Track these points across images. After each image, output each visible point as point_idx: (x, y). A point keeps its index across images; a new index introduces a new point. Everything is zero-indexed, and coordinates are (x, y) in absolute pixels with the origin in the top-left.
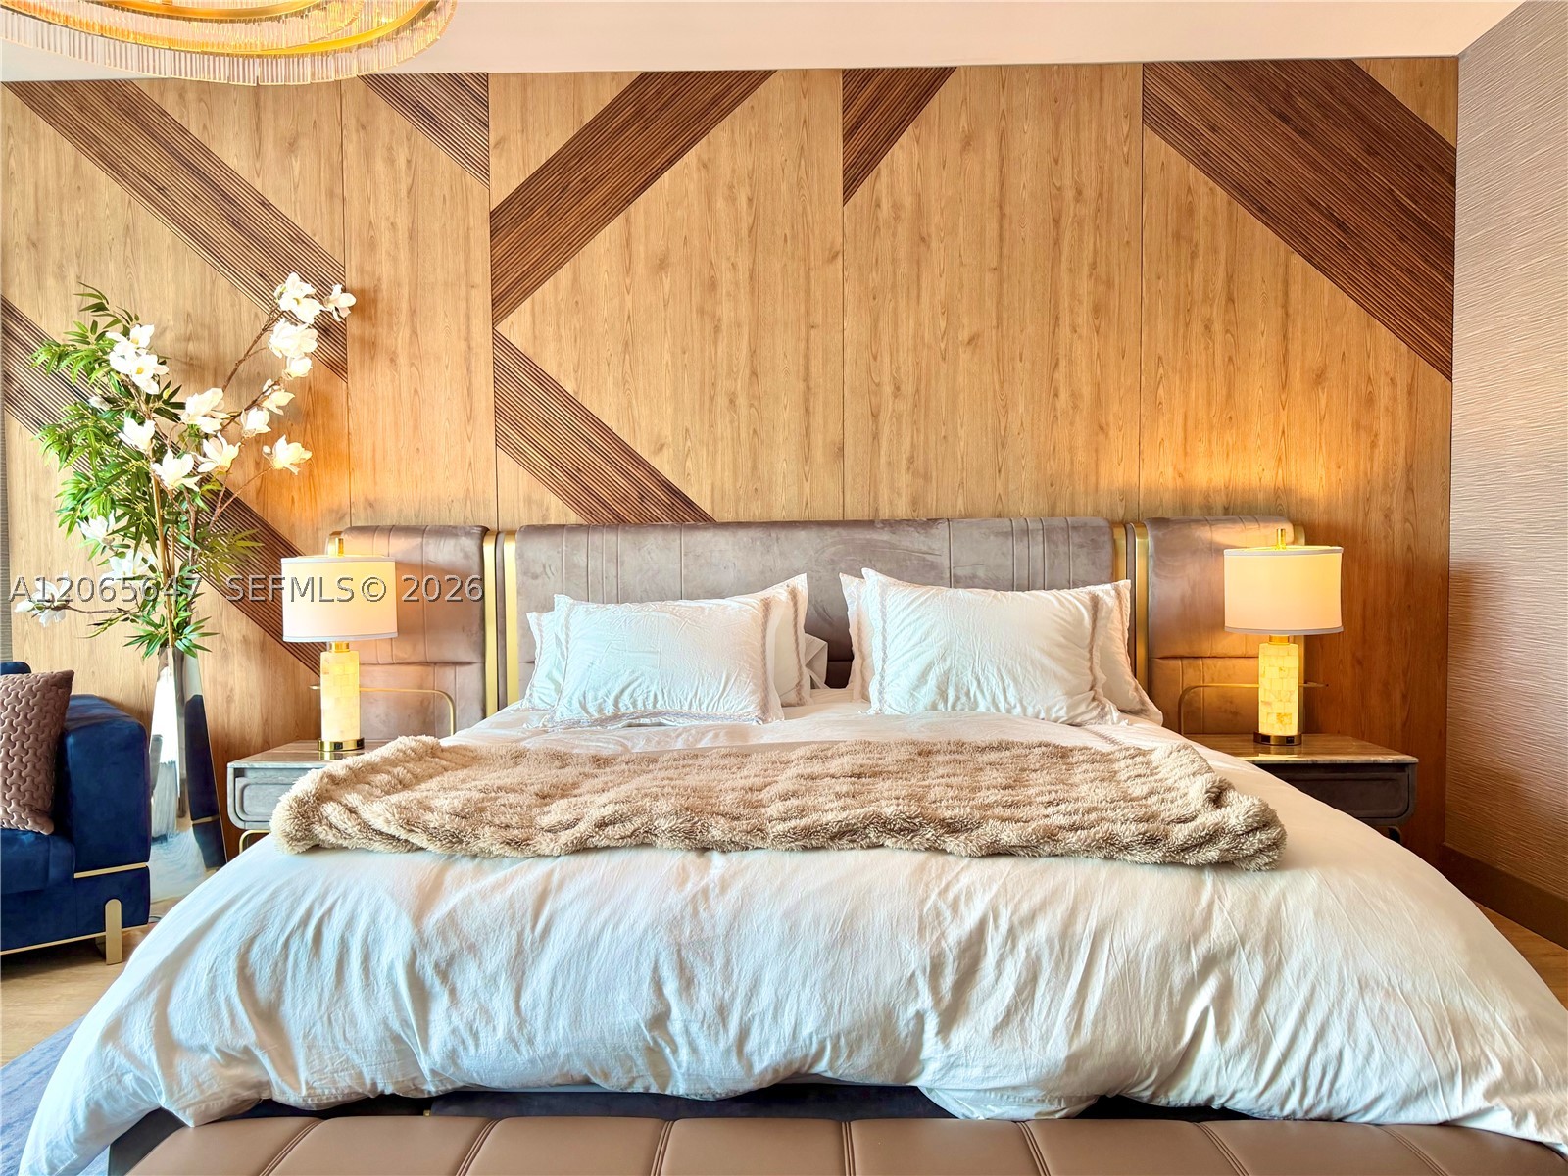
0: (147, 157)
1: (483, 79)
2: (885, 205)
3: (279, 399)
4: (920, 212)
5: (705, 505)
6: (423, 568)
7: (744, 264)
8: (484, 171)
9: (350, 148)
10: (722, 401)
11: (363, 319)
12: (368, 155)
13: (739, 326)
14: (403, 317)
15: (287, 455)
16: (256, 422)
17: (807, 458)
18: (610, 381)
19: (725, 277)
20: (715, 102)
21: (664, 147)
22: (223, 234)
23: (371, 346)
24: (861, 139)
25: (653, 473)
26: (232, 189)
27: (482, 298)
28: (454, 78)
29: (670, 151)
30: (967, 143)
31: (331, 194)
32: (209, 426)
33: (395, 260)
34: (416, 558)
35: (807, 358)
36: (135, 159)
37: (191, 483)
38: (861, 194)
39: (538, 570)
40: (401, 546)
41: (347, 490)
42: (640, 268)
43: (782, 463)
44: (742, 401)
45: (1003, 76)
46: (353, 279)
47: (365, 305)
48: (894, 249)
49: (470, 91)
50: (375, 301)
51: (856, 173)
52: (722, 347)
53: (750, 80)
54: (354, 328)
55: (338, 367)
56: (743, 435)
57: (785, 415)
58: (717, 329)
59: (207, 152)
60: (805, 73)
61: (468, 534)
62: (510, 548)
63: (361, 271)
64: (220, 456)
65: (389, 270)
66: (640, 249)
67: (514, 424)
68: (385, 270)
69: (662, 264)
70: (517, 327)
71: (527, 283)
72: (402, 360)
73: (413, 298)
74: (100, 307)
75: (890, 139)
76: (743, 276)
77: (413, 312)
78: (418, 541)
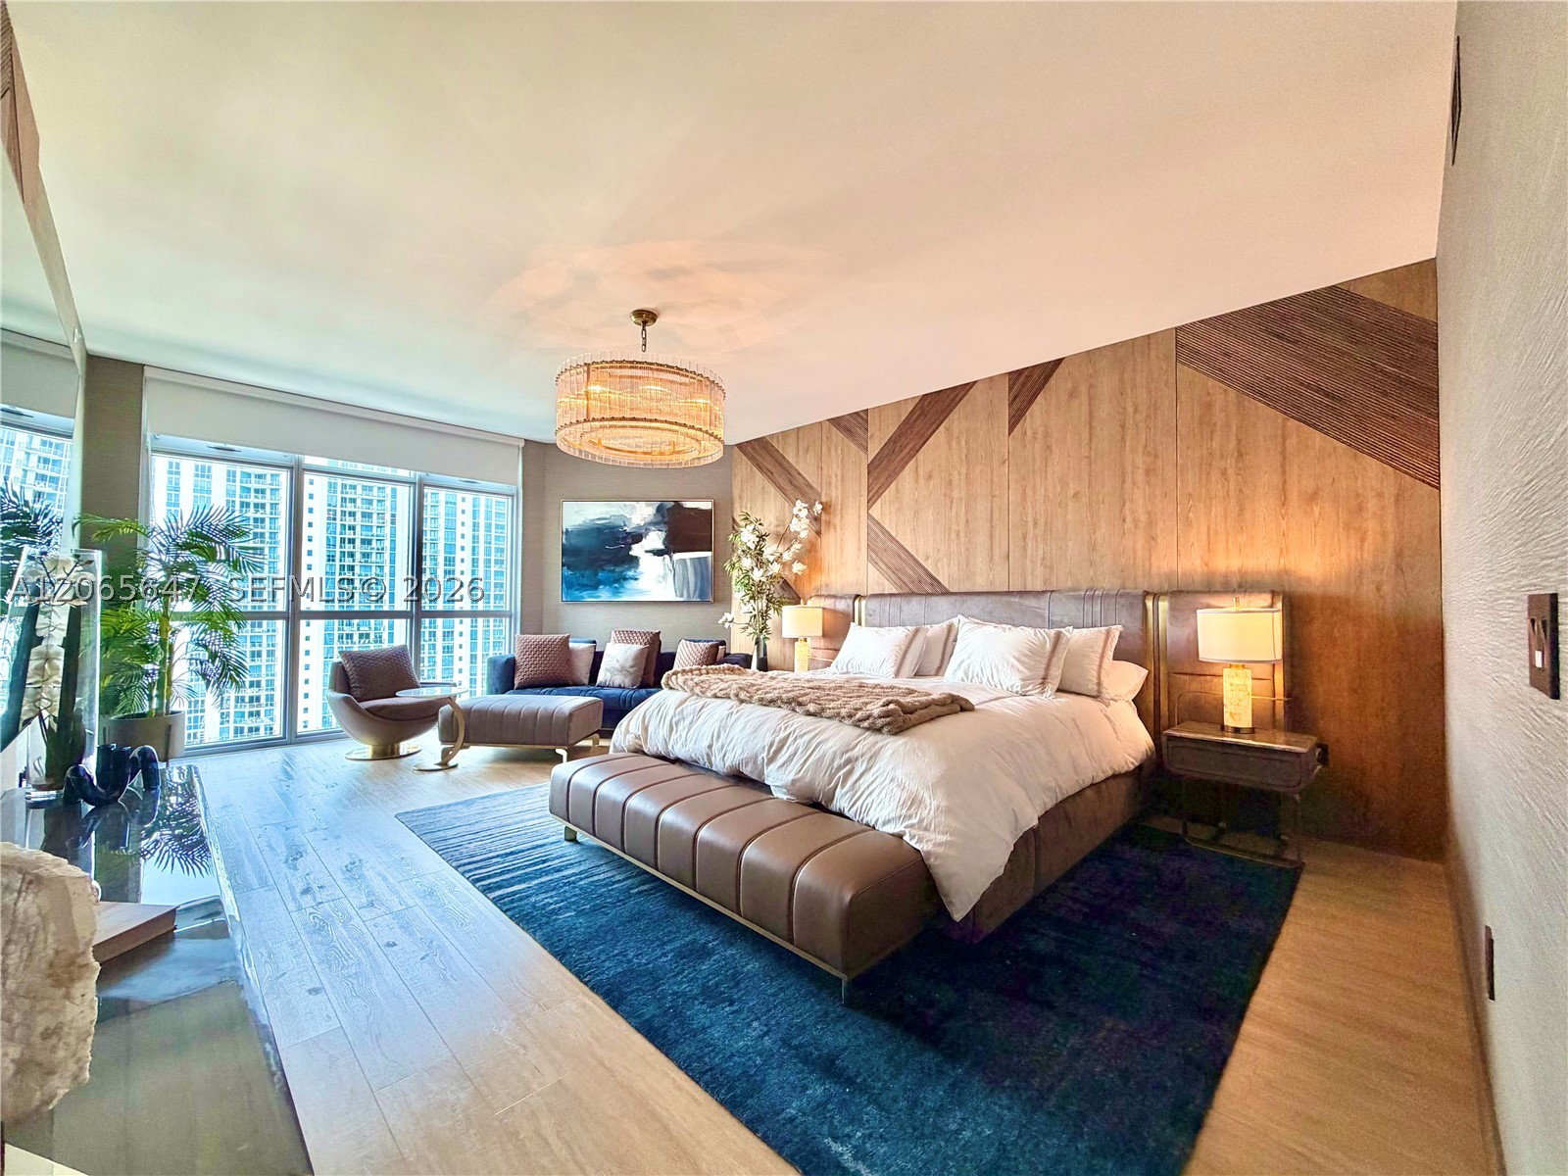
0: (769, 464)
1: (866, 411)
2: (1029, 433)
3: (797, 546)
4: (1046, 434)
5: (945, 584)
6: (834, 611)
7: (964, 470)
8: (866, 449)
9: (824, 449)
10: (953, 535)
11: (826, 513)
12: (829, 450)
13: (961, 500)
14: (838, 512)
15: (797, 567)
16: (787, 557)
17: (991, 559)
18: (908, 530)
19: (956, 479)
20: (953, 400)
21: (932, 425)
22: (787, 487)
23: (828, 523)
24: (1016, 405)
25: (926, 570)
26: (790, 470)
27: (864, 500)
28: (856, 413)
29: (935, 426)
30: (1073, 394)
31: (818, 467)
32: (771, 559)
33: (837, 488)
34: (832, 607)
35: (992, 511)
36: (766, 464)
37: (764, 579)
38: (1018, 427)
39: (872, 612)
40: (828, 603)
41: (820, 580)
42: (922, 481)
43: (980, 562)
44: (962, 535)
45: (1090, 355)
46: (824, 499)
47: (826, 508)
48: (1033, 454)
49: (862, 418)
50: (830, 506)
51: (1014, 422)
52: (954, 510)
53: (967, 387)
54: (823, 518)
55: (819, 533)
56: (963, 551)
57: (982, 539)
58: (952, 502)
59: (784, 458)
60: (991, 379)
61: (850, 598)
62: (863, 602)
63: (826, 495)
64: (775, 568)
65: (834, 494)
66: (921, 473)
67: (874, 551)
68: (834, 493)
69: (930, 477)
70: (875, 511)
71: (881, 491)
72: (838, 528)
73: (842, 504)
74: (747, 519)
75: (1031, 402)
76: (963, 477)
77: (842, 509)
78: (833, 600)
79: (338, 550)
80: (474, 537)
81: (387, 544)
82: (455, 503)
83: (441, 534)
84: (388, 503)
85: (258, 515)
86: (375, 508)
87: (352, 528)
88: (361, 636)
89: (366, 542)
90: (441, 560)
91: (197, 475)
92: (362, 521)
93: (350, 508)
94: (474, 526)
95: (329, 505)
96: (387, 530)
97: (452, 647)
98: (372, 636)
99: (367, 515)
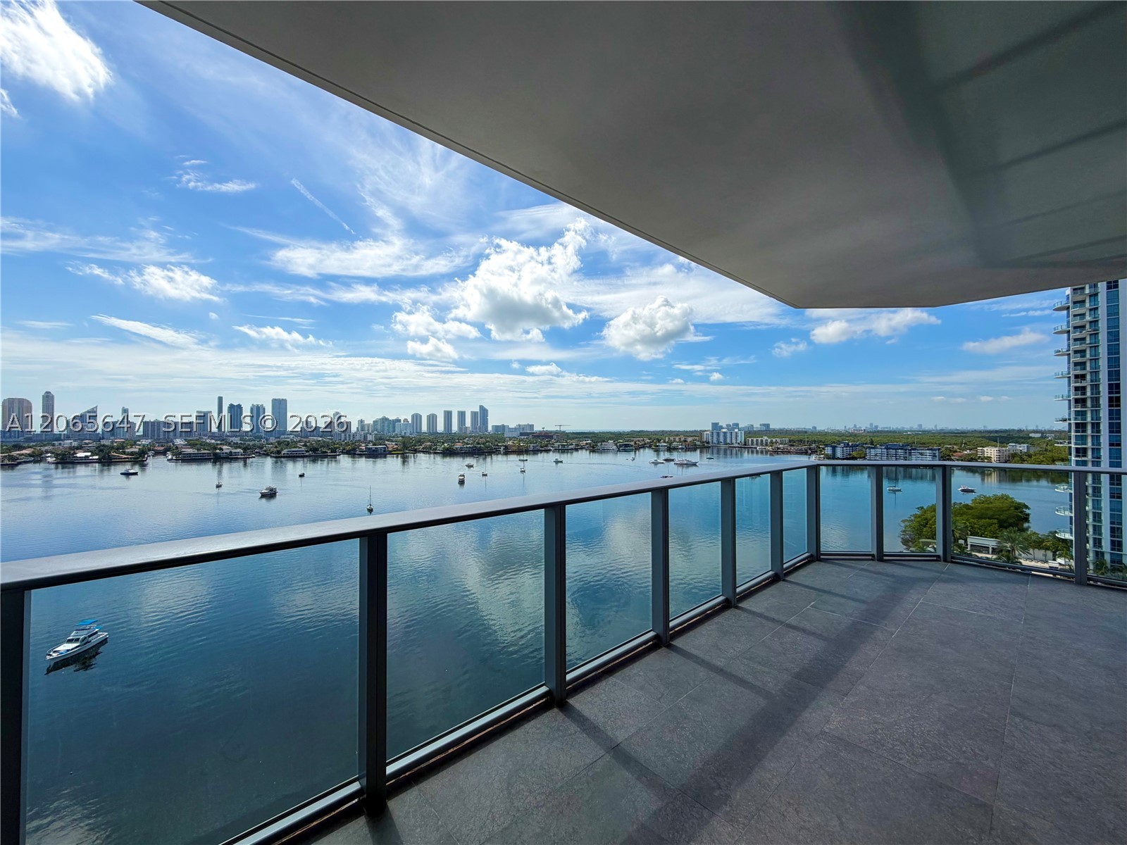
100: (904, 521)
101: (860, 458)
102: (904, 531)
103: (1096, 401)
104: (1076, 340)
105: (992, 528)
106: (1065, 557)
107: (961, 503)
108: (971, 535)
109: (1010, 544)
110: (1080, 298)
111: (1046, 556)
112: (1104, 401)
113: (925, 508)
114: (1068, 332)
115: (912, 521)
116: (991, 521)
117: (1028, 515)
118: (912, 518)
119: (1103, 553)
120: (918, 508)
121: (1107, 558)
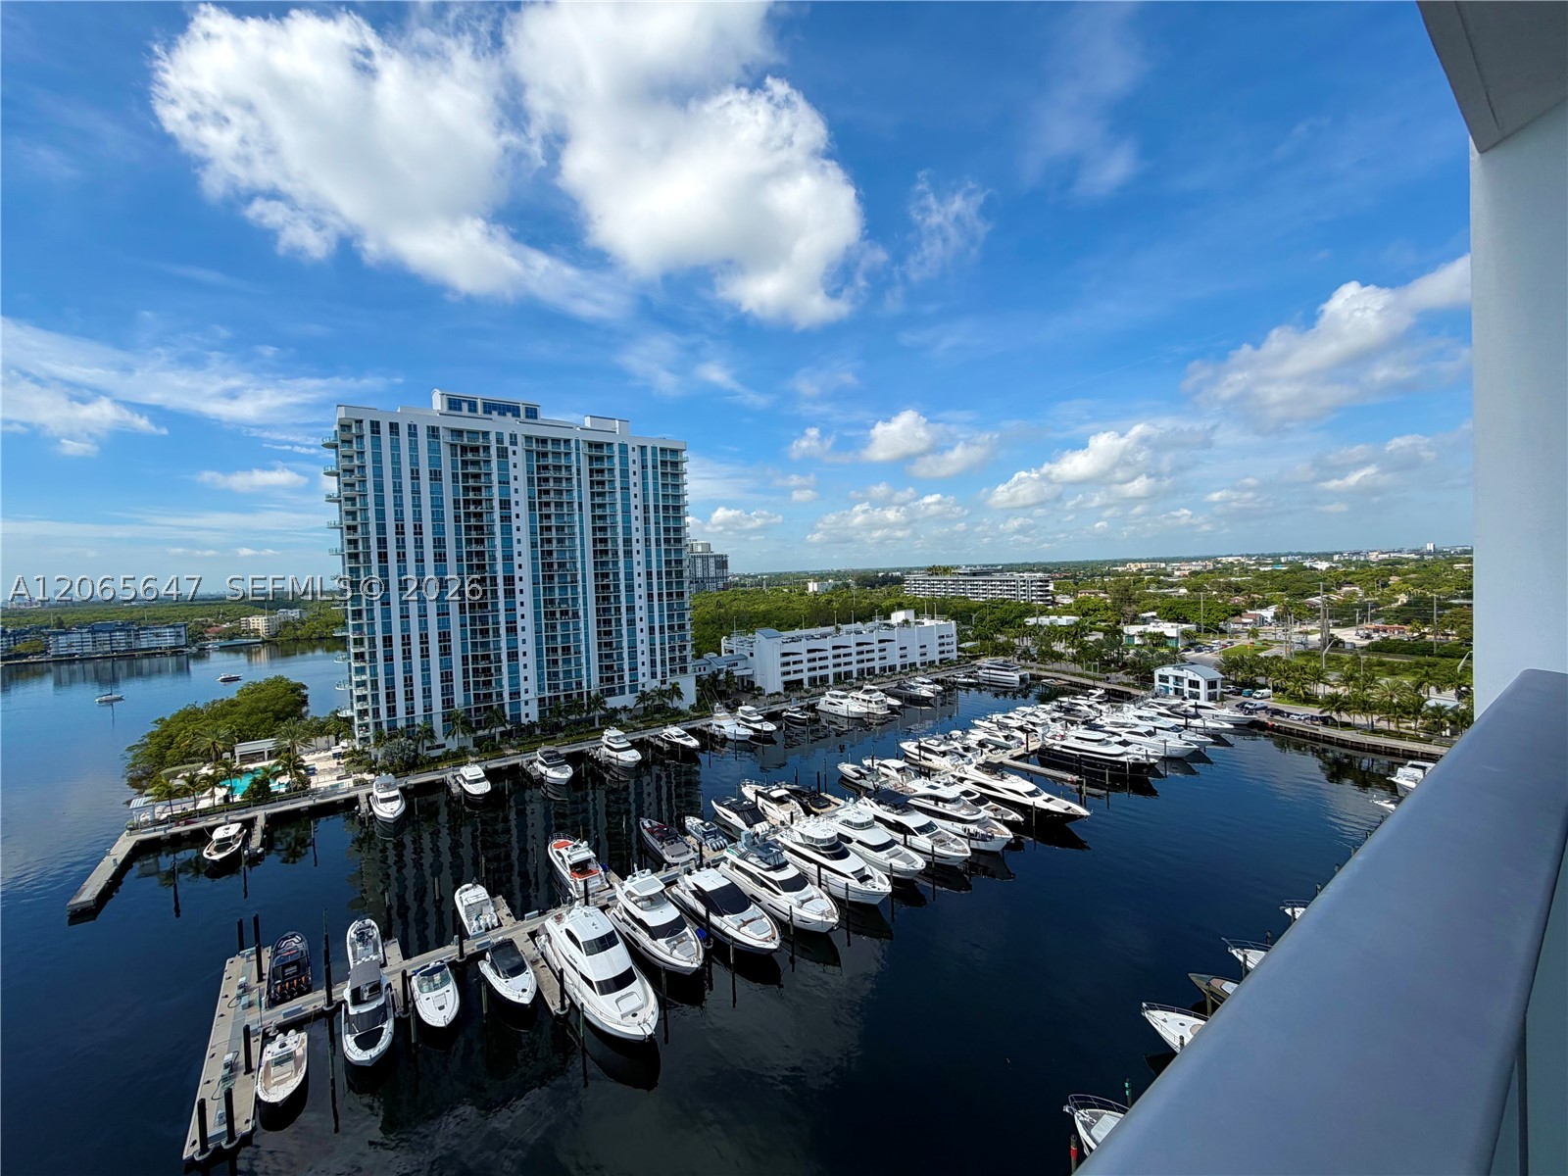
79: (539, 537)
80: (645, 518)
81: (577, 530)
82: (628, 489)
83: (619, 519)
84: (575, 494)
85: (478, 510)
86: (565, 498)
87: (548, 517)
88: (562, 613)
89: (560, 529)
90: (620, 542)
91: (431, 479)
92: (556, 510)
93: (545, 499)
94: (645, 509)
95: (529, 498)
96: (577, 518)
97: (634, 620)
98: (570, 613)
99: (559, 505)
100: (130, 749)
101: (37, 654)
102: (134, 765)
103: (367, 555)
104: (346, 485)
105: (266, 725)
106: (348, 738)
107: (222, 700)
108: (239, 742)
109: (289, 740)
110: (347, 437)
111: (328, 742)
112: (374, 557)
113: (168, 718)
114: (338, 475)
115: (146, 744)
116: (264, 716)
117: (306, 696)
118: (146, 740)
119: (381, 723)
120: (156, 722)
121: (385, 726)
